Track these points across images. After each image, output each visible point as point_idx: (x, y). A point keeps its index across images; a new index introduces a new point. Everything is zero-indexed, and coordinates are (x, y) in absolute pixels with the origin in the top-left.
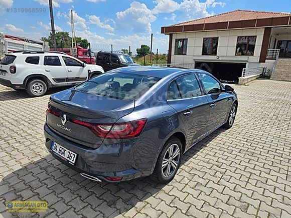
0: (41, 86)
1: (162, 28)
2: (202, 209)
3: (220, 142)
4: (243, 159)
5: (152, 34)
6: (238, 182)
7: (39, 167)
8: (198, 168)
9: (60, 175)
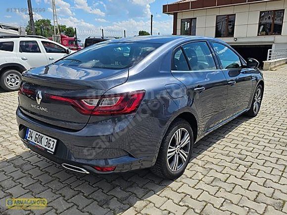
0: (17, 77)
1: (163, 6)
2: (221, 208)
3: (243, 132)
4: (274, 150)
5: (152, 16)
6: (268, 176)
7: (12, 165)
8: (215, 161)
9: (39, 172)
